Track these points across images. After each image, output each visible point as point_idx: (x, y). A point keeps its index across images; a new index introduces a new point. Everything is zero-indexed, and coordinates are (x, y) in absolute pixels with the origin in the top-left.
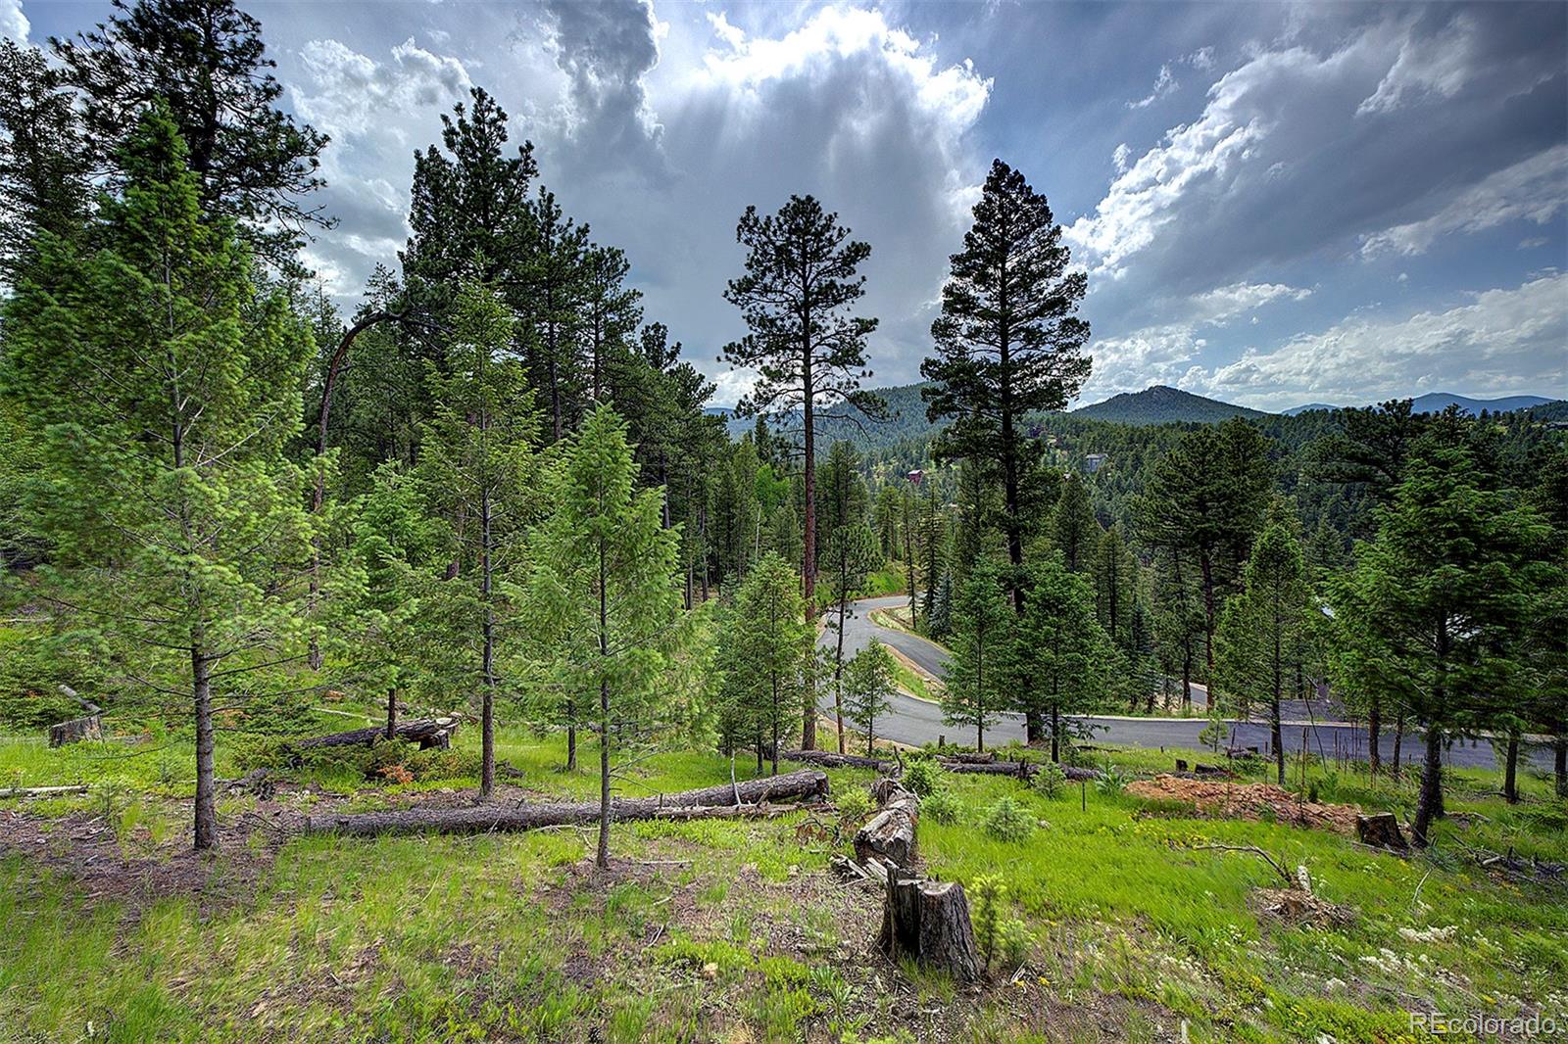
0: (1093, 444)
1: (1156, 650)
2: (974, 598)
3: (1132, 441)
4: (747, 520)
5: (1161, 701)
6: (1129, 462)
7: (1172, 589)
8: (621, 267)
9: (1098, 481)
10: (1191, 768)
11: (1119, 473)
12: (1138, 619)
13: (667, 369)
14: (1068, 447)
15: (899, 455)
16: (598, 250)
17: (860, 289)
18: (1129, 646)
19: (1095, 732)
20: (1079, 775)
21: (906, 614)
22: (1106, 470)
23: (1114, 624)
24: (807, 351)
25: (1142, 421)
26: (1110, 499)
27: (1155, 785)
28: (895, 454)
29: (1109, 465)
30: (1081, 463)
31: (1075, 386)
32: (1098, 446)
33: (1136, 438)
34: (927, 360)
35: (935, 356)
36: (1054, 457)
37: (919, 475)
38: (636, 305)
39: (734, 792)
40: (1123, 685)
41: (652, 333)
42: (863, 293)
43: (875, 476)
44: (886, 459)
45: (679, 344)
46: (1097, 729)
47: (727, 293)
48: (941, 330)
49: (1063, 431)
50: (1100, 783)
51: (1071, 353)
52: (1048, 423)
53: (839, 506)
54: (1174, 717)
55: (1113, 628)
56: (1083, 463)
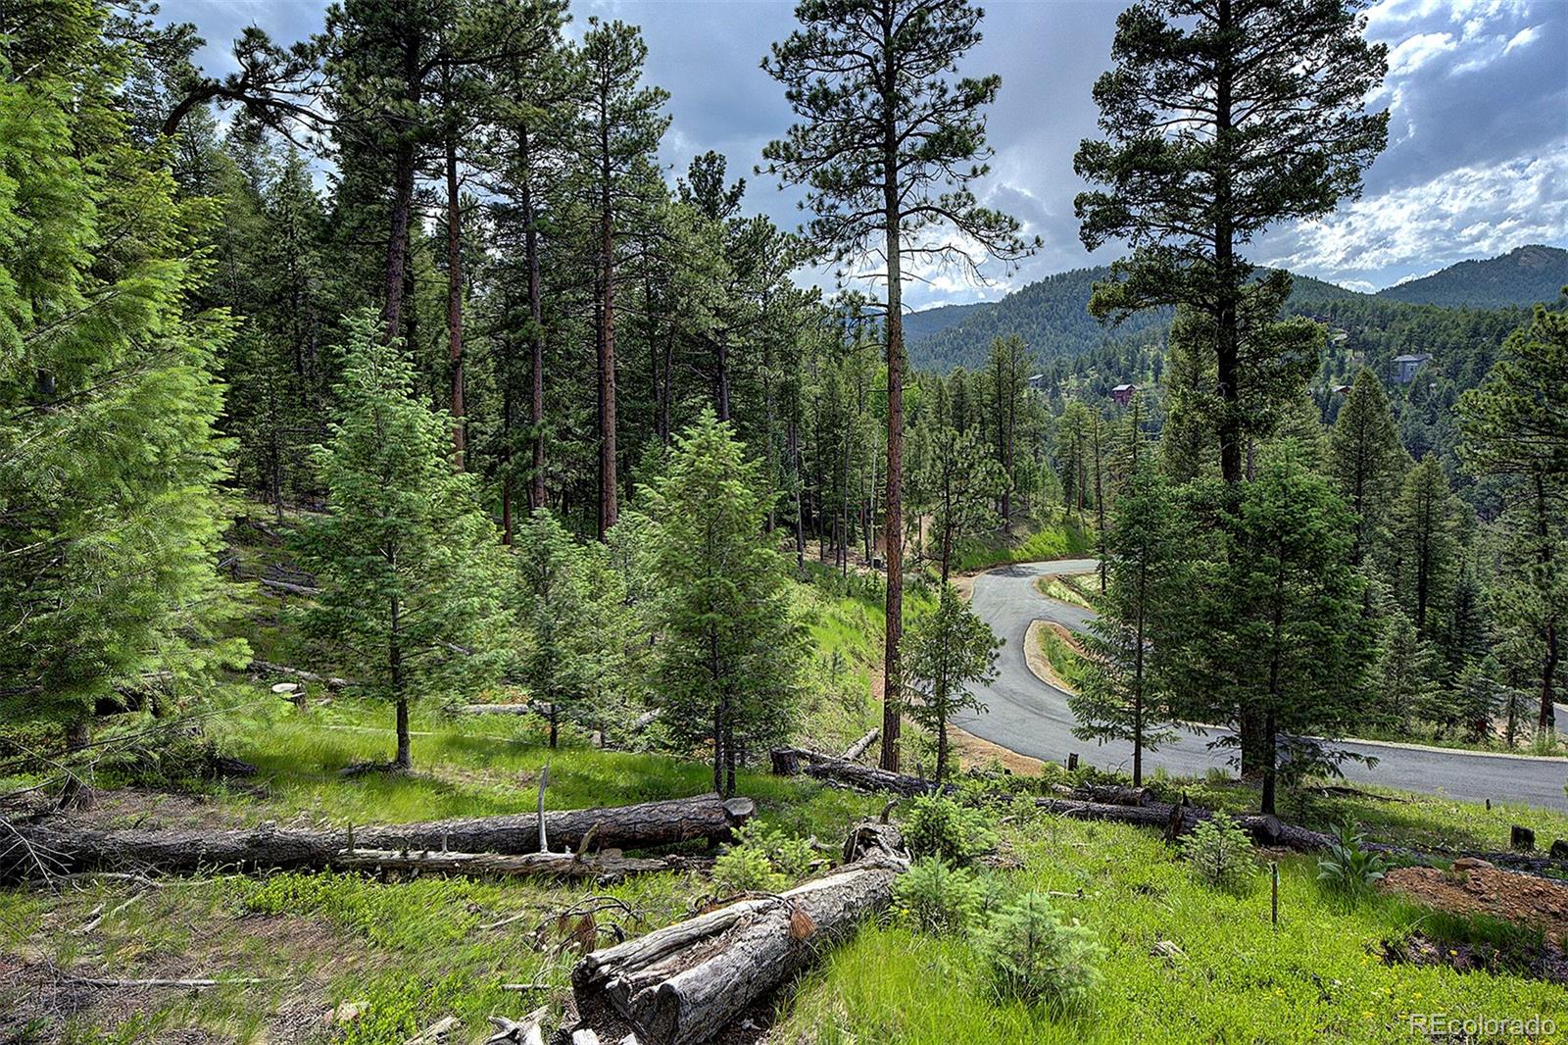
0: (1409, 339)
1: (1495, 649)
2: (1132, 526)
3: (1476, 332)
4: (857, 444)
5: (1500, 727)
6: (1469, 366)
7: (1529, 545)
8: (635, 53)
9: (1413, 395)
10: (1542, 845)
11: (1450, 383)
12: (1465, 598)
13: (726, 220)
14: (1365, 345)
15: (1100, 364)
16: (601, 29)
17: (974, 31)
18: (1447, 639)
19: (1346, 766)
20: (1301, 841)
21: (1092, 584)
22: (1428, 379)
23: (1422, 606)
24: (890, 145)
25: (1495, 303)
26: (1432, 423)
27: (1450, 882)
28: (1095, 363)
29: (1434, 371)
30: (1387, 369)
31: (1353, 175)
32: (1417, 341)
33: (1483, 329)
34: (1085, 145)
35: (1099, 136)
36: (1342, 362)
37: (1129, 391)
38: (660, 112)
39: (539, 826)
40: (1429, 695)
41: (704, 166)
42: (978, 37)
43: (1064, 394)
44: (1081, 370)
45: (742, 182)
46: (1352, 761)
47: (766, 61)
48: (1113, 93)
49: (1359, 320)
50: (1330, 864)
51: (1347, 108)
52: (1334, 310)
53: (1001, 431)
54: (1522, 752)
55: (1422, 611)
56: (1389, 369)
